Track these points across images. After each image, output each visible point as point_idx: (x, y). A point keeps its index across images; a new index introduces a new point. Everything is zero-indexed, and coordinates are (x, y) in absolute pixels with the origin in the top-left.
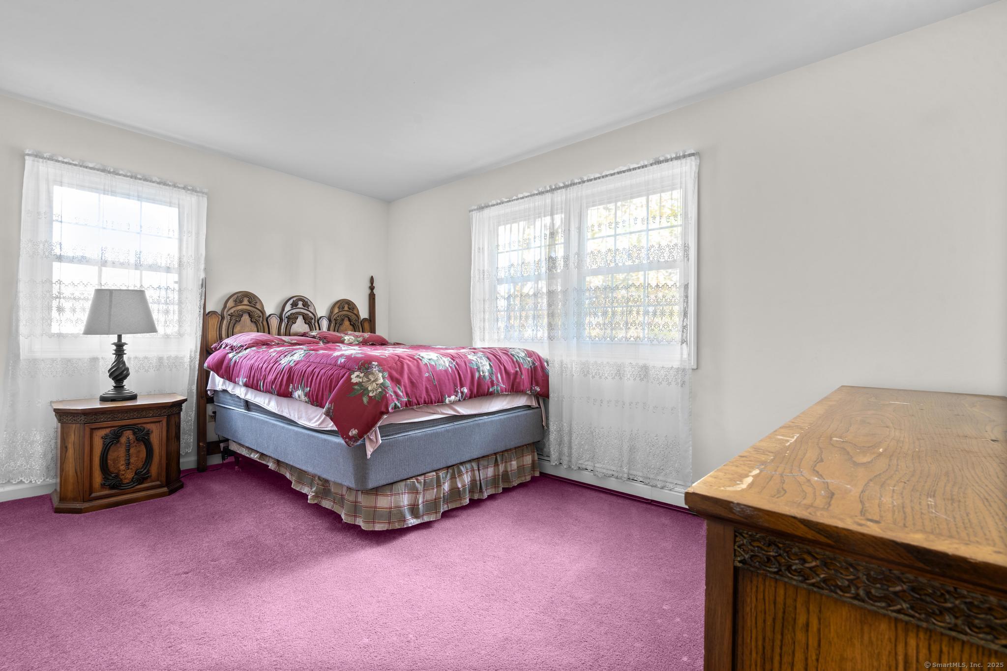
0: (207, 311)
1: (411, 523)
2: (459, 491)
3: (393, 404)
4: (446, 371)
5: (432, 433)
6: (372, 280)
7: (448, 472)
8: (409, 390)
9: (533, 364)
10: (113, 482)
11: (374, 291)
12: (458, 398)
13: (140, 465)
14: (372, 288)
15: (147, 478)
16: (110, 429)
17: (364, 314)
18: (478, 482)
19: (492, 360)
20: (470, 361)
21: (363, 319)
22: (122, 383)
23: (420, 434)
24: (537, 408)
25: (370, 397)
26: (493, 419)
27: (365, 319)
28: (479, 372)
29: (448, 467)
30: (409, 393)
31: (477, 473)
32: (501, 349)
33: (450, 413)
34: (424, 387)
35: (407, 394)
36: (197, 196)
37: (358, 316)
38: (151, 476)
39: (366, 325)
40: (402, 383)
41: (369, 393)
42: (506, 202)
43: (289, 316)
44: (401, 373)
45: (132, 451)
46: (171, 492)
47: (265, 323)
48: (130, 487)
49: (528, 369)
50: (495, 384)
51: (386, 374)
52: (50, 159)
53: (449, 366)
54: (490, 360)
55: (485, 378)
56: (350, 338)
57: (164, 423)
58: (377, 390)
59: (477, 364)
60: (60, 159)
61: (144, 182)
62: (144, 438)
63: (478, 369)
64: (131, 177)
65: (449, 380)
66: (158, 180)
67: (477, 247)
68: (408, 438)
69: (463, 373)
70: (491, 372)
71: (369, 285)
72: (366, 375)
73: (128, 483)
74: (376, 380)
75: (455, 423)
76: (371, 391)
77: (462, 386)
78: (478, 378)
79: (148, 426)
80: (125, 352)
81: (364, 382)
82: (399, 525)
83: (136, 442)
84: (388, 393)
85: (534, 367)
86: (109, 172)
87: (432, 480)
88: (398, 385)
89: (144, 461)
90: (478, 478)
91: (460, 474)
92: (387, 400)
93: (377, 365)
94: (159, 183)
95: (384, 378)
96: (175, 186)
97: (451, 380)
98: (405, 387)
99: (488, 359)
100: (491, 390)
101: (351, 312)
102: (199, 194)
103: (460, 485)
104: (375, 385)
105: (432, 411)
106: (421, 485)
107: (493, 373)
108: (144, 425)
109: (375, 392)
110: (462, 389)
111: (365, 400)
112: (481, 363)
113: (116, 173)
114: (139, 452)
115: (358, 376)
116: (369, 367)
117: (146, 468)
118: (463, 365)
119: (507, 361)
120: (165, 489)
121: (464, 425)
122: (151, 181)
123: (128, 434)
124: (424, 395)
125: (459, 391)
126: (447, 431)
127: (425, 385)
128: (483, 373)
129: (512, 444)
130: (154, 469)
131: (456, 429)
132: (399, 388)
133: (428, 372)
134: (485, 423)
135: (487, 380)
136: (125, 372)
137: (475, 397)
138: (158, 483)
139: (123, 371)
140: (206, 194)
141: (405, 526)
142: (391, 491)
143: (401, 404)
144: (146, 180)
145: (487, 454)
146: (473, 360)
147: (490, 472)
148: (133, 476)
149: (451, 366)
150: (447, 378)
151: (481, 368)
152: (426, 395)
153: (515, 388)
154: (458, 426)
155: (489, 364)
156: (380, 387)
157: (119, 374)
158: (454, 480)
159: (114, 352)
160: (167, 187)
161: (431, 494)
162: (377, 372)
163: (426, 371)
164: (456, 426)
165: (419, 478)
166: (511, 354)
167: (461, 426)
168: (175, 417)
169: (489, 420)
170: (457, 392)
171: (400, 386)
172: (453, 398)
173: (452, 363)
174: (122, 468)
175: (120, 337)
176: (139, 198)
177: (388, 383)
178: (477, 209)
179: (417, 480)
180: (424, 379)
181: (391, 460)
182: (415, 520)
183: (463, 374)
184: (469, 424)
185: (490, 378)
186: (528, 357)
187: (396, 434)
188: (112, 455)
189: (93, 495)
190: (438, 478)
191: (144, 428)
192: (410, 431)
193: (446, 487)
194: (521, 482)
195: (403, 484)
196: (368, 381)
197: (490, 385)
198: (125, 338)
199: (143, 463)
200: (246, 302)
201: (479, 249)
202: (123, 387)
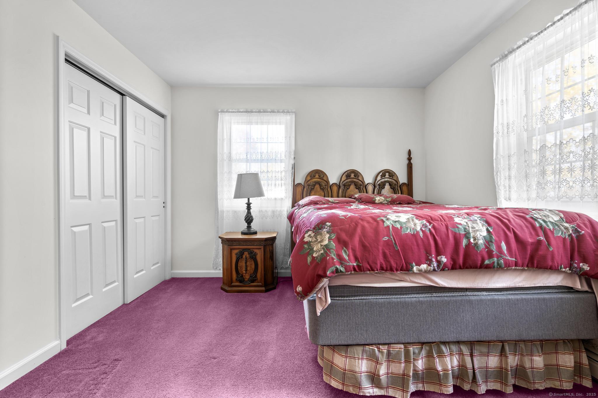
0: (296, 183)
1: (369, 393)
2: (439, 375)
3: (333, 268)
4: (415, 236)
5: (398, 302)
6: (410, 152)
7: (422, 348)
8: (359, 254)
9: (576, 231)
10: (241, 280)
11: (411, 161)
12: (432, 268)
13: (252, 272)
14: (410, 159)
15: (255, 280)
16: (238, 250)
17: (403, 179)
18: (470, 372)
19: (492, 223)
20: (455, 225)
21: (402, 184)
22: (250, 225)
23: (382, 300)
24: (586, 292)
25: (313, 258)
26: (496, 297)
27: (404, 184)
28: (468, 238)
29: (423, 344)
30: (359, 257)
31: (468, 359)
32: (514, 210)
33: (424, 283)
34: (381, 251)
35: (356, 259)
36: (290, 115)
37: (397, 181)
38: (257, 279)
39: (405, 189)
40: (350, 246)
41: (313, 253)
42: (536, 35)
43: (344, 184)
44: (351, 235)
45: (248, 263)
46: (267, 291)
47: (329, 189)
48: (247, 283)
49: (564, 239)
50: (495, 256)
51: (333, 236)
52: (227, 112)
53: (421, 229)
54: (489, 224)
55: (477, 247)
56: (380, 199)
57: (262, 249)
58: (320, 251)
59: (465, 229)
60: (230, 110)
61: (264, 113)
62: (253, 257)
63: (467, 235)
64: (258, 112)
65: (418, 245)
66: (270, 111)
67: (500, 100)
68: (366, 302)
69: (441, 238)
70: (488, 239)
71: (407, 156)
72: (315, 236)
73: (247, 281)
74: (322, 241)
75: (435, 295)
76: (315, 252)
77: (439, 253)
78: (466, 246)
79: (255, 251)
80: (251, 208)
81: (312, 242)
82: (354, 390)
83: (250, 259)
84: (329, 256)
85: (577, 236)
86: (249, 112)
87: (398, 353)
88: (344, 248)
89: (254, 270)
90: (469, 365)
91: (441, 355)
92: (326, 263)
93: (329, 226)
94: (270, 112)
95: (330, 239)
96: (278, 112)
97: (421, 247)
98: (354, 250)
99: (487, 222)
100: (487, 262)
101: (392, 179)
102: (291, 113)
103: (439, 368)
104: (320, 246)
105: (397, 278)
106: (383, 355)
107: (492, 242)
108: (254, 250)
109: (318, 253)
110: (439, 258)
111: (309, 259)
112: (473, 228)
113: (252, 112)
114: (251, 264)
115: (310, 236)
116: (322, 227)
117: (255, 274)
118: (443, 229)
119: (521, 227)
120: (263, 288)
121: (446, 298)
122: (268, 112)
123: (246, 254)
124: (380, 260)
125: (434, 260)
126: (421, 303)
127: (383, 249)
128: (475, 240)
129: (533, 335)
130: (259, 275)
131: (433, 302)
132: (345, 251)
133: (388, 236)
134: (481, 300)
135: (480, 249)
136: (251, 218)
137: (460, 268)
138: (260, 284)
139: (250, 218)
140: (294, 112)
141: (361, 394)
142: (346, 352)
143: (345, 269)
144: (264, 112)
145: (487, 339)
146: (460, 224)
147: (493, 361)
148: (249, 277)
149: (423, 229)
150: (415, 243)
151: (472, 235)
152: (384, 261)
153: (535, 262)
154: (437, 299)
155: (487, 229)
156: (323, 249)
157: (249, 219)
158: (431, 359)
159: (246, 208)
160: (275, 113)
161: (399, 368)
162: (326, 233)
163: (385, 233)
164: (433, 299)
165: (381, 347)
166: (532, 218)
167: (442, 299)
168: (269, 247)
169: (489, 298)
170: (431, 261)
171: (346, 250)
172: (424, 267)
173: (426, 227)
174: (244, 272)
175: (249, 199)
176: (262, 123)
177: (333, 244)
178: (500, 60)
179: (379, 348)
180: (381, 243)
181: (345, 321)
182: (376, 390)
183: (442, 241)
184: (454, 298)
185: (486, 247)
186: (567, 222)
187: (352, 296)
188: (240, 264)
189: (233, 284)
190: (407, 353)
191: (253, 251)
192: (370, 295)
193: (420, 364)
194: (553, 386)
195: (360, 349)
196: (315, 241)
197: (486, 256)
198: (251, 200)
199: (253, 271)
200: (317, 176)
201: (502, 101)
202: (251, 227)
